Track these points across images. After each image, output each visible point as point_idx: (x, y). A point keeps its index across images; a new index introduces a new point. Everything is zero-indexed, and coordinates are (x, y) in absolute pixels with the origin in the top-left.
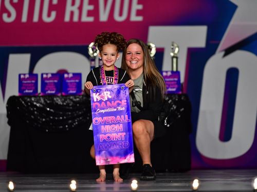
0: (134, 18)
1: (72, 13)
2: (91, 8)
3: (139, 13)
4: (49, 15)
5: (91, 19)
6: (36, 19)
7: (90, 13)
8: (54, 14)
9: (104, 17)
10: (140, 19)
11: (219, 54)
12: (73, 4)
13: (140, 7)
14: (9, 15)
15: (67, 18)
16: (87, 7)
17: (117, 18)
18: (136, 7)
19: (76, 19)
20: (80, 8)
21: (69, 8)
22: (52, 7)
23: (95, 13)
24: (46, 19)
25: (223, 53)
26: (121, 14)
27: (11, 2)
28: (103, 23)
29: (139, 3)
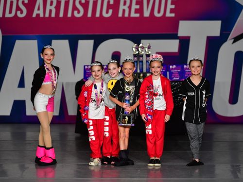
0: (168, 14)
1: (124, 11)
2: (138, 7)
3: (172, 11)
4: (107, 12)
5: (137, 15)
6: (98, 15)
7: (136, 11)
8: (111, 11)
9: (147, 14)
10: (173, 15)
11: (229, 42)
12: (125, 4)
13: (173, 7)
14: (79, 12)
15: (120, 15)
16: (135, 6)
17: (156, 14)
18: (170, 6)
19: (126, 15)
20: (130, 7)
21: (122, 7)
22: (109, 6)
23: (140, 11)
24: (105, 15)
25: (233, 40)
26: (159, 12)
27: (80, 2)
28: (146, 18)
29: (172, 4)
